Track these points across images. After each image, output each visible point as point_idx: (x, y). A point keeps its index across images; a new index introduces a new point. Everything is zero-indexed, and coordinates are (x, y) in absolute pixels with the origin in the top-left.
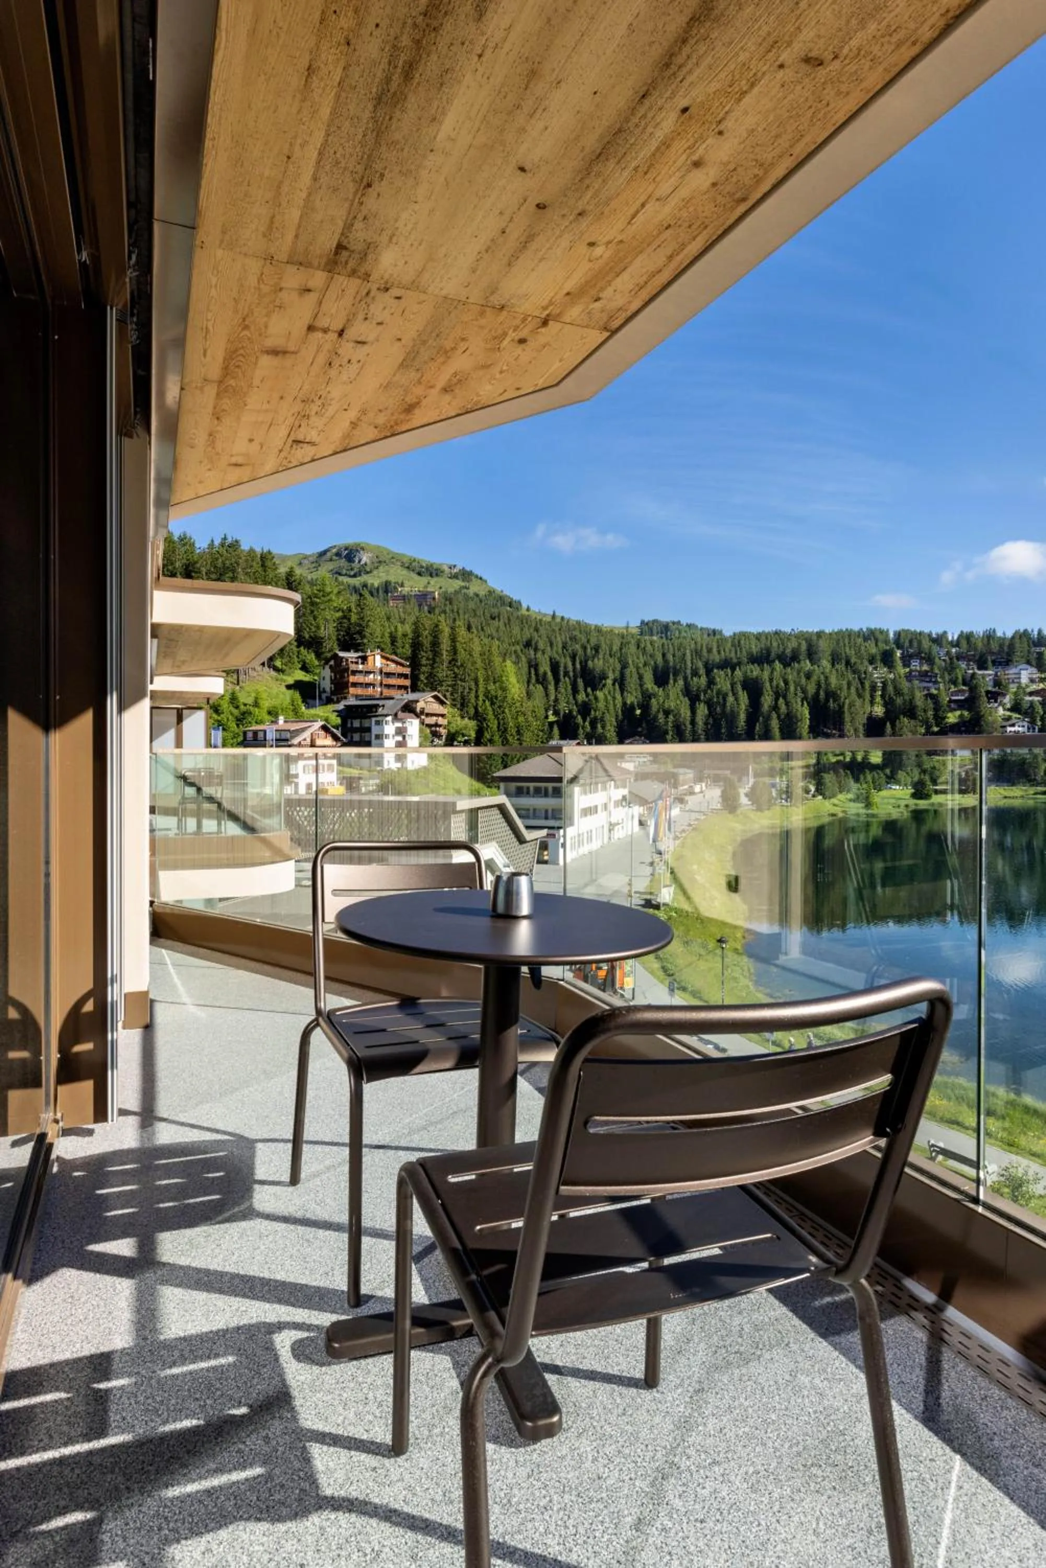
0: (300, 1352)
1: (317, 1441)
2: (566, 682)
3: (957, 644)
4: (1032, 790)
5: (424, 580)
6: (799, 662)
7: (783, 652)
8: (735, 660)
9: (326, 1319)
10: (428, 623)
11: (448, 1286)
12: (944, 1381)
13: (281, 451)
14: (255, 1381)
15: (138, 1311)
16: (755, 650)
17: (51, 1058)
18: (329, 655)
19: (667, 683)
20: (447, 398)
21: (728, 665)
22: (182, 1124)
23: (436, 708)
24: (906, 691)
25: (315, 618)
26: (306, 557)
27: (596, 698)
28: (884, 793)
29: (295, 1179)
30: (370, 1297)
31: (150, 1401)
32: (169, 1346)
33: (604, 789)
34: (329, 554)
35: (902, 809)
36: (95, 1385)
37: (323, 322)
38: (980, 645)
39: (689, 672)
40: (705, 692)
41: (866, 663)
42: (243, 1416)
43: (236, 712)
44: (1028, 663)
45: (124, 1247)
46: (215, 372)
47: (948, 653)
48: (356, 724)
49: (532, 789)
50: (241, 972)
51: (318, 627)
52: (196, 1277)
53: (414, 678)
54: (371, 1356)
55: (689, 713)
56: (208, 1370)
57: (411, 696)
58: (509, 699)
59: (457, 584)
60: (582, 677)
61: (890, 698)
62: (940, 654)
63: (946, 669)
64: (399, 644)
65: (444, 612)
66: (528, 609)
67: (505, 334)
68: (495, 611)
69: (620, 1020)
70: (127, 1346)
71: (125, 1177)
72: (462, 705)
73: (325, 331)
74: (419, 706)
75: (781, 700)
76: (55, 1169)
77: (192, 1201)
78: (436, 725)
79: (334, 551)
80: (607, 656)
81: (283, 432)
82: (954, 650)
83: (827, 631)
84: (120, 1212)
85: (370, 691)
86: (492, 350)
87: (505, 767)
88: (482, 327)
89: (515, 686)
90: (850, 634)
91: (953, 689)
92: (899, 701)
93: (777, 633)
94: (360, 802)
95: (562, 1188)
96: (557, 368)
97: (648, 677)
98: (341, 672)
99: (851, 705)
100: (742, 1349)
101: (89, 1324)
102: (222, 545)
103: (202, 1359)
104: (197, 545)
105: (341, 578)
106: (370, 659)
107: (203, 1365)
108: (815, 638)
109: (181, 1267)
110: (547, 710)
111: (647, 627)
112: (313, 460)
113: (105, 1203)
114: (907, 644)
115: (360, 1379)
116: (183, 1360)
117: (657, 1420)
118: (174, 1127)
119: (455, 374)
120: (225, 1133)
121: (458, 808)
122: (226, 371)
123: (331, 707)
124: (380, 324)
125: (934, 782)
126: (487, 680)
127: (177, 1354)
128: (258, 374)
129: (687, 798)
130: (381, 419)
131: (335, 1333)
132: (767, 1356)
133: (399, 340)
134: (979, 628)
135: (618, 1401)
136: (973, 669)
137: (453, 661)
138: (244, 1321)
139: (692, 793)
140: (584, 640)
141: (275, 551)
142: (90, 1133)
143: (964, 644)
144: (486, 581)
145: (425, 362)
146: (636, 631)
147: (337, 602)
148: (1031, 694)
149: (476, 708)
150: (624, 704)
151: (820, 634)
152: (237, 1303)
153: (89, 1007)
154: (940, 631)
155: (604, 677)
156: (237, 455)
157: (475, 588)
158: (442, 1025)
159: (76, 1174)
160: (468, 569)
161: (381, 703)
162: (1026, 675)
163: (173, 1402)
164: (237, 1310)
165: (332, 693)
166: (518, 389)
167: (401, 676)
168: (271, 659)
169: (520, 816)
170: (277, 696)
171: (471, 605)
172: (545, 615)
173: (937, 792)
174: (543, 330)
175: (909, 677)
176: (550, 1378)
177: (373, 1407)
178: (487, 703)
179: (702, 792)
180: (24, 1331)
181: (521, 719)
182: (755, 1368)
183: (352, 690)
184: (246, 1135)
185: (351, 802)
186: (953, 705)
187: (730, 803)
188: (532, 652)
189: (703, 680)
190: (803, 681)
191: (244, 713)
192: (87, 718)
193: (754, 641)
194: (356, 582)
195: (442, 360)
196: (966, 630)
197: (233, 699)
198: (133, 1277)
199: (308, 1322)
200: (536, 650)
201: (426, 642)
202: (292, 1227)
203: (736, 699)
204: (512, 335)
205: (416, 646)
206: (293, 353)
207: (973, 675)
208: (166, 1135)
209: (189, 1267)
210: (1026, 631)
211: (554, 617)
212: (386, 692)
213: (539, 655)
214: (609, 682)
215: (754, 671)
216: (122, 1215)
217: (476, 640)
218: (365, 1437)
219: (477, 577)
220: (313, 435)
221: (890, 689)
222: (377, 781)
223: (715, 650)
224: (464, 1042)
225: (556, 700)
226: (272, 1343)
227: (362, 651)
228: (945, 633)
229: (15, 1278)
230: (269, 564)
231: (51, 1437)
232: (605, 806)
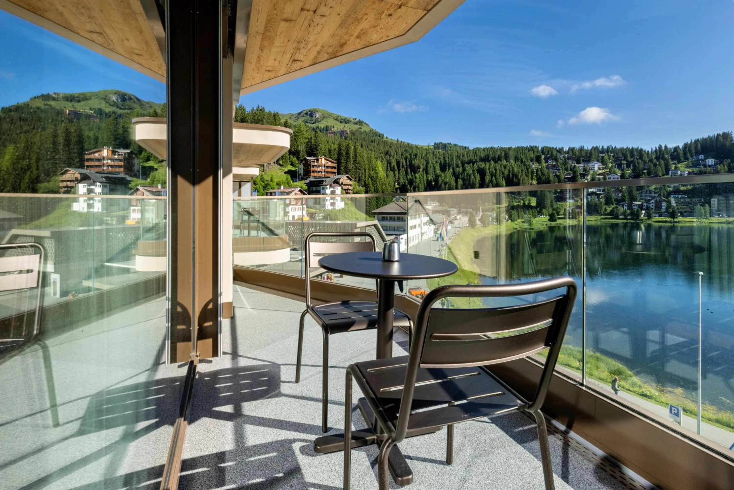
0: (303, 450)
1: (312, 487)
2: (403, 170)
3: (568, 153)
4: (599, 217)
5: (343, 125)
6: (501, 161)
7: (495, 157)
8: (474, 160)
9: (313, 437)
10: (344, 144)
11: (363, 424)
12: (570, 462)
13: (287, 65)
14: (286, 463)
15: (235, 435)
16: (482, 155)
17: (195, 328)
18: (302, 158)
19: (446, 170)
20: (358, 40)
21: (471, 162)
22: (249, 358)
23: (348, 182)
24: (546, 173)
25: (296, 142)
26: (292, 115)
27: (416, 177)
28: (537, 219)
29: (297, 380)
30: (331, 428)
31: (242, 471)
32: (248, 449)
33: (419, 217)
34: (302, 114)
35: (545, 226)
36: (219, 465)
37: (307, 7)
38: (577, 153)
39: (455, 165)
40: (462, 174)
41: (529, 161)
42: (281, 477)
43: (263, 184)
44: (598, 161)
45: (228, 409)
46: (261, 29)
47: (564, 157)
48: (314, 189)
49: (388, 218)
50: (270, 295)
51: (298, 146)
52: (258, 421)
53: (339, 168)
54: (333, 452)
55: (455, 184)
56: (265, 458)
57: (337, 177)
58: (379, 178)
59: (357, 127)
60: (410, 168)
61: (540, 177)
62: (561, 157)
63: (563, 164)
64: (332, 153)
65: (351, 139)
66: (387, 138)
67: (383, 12)
68: (373, 139)
69: (446, 291)
70: (231, 449)
71: (226, 380)
72: (359, 180)
73: (308, 11)
74: (341, 181)
75: (494, 178)
76: (197, 377)
77: (255, 390)
78: (348, 189)
79: (305, 112)
80: (420, 158)
81: (289, 56)
82: (566, 155)
83: (513, 147)
84: (225, 394)
85: (320, 174)
86: (378, 19)
87: (378, 208)
88: (374, 9)
89: (381, 171)
90: (522, 148)
91: (566, 173)
92: (543, 178)
93: (492, 148)
94: (316, 224)
95: (421, 365)
96: (404, 27)
97: (438, 167)
98: (307, 166)
99: (523, 180)
100: (486, 449)
101: (215, 440)
102: (257, 110)
103: (263, 454)
104: (247, 110)
105: (307, 124)
106: (320, 160)
107: (264, 456)
108: (507, 150)
109: (252, 417)
110: (395, 183)
111: (437, 146)
112: (301, 69)
113: (218, 390)
114: (546, 153)
115: (329, 462)
116: (255, 455)
117: (452, 478)
118: (245, 359)
119: (362, 30)
120: (267, 361)
121: (358, 226)
122: (266, 29)
123: (303, 182)
124: (331, 7)
125: (558, 214)
126: (369, 169)
127: (252, 452)
128: (280, 30)
129: (454, 221)
130: (330, 50)
131: (318, 442)
132: (497, 452)
133: (339, 14)
134: (577, 146)
135: (436, 470)
136: (574, 164)
137: (355, 161)
138: (279, 439)
139: (456, 219)
140: (410, 152)
141: (279, 113)
142: (211, 362)
143: (571, 152)
144: (369, 126)
145: (350, 25)
146: (432, 147)
147: (306, 135)
148: (599, 175)
149: (365, 182)
150: (427, 180)
151: (510, 149)
152: (275, 431)
153: (211, 306)
154: (561, 147)
155: (419, 167)
156: (270, 66)
157: (364, 128)
158: (360, 311)
159: (206, 379)
160: (361, 120)
161: (324, 179)
162: (597, 166)
163: (252, 471)
164: (276, 434)
165: (304, 175)
166: (388, 36)
167: (333, 167)
168: (278, 160)
169: (384, 230)
170: (280, 177)
171: (363, 136)
172: (394, 140)
173: (560, 218)
174: (399, 10)
175: (547, 167)
176: (408, 461)
177: (334, 473)
178: (370, 180)
179: (460, 219)
180: (188, 443)
181: (384, 186)
182: (491, 456)
183: (312, 174)
184: (276, 362)
185: (312, 223)
186: (566, 180)
187: (472, 224)
188: (388, 157)
189: (461, 169)
190: (503, 169)
191: (266, 185)
192: (210, 180)
193: (482, 152)
194: (314, 126)
195: (356, 23)
196: (572, 146)
197: (262, 178)
198: (232, 421)
199: (306, 438)
200: (390, 156)
201: (344, 152)
202: (297, 400)
203: (475, 177)
204: (386, 12)
205: (339, 154)
206: (294, 20)
207: (575, 166)
208: (243, 362)
209: (255, 417)
210: (597, 147)
211: (398, 141)
212: (327, 175)
213: (391, 158)
214: (421, 170)
215: (482, 165)
216: (226, 396)
217: (365, 151)
218: (332, 485)
219: (365, 123)
220: (301, 57)
221: (540, 173)
222: (323, 215)
223: (466, 156)
224: (370, 318)
225: (399, 178)
226: (292, 447)
227: (317, 157)
228: (563, 148)
229: (185, 420)
230: (277, 118)
231: (202, 486)
232: (420, 225)
